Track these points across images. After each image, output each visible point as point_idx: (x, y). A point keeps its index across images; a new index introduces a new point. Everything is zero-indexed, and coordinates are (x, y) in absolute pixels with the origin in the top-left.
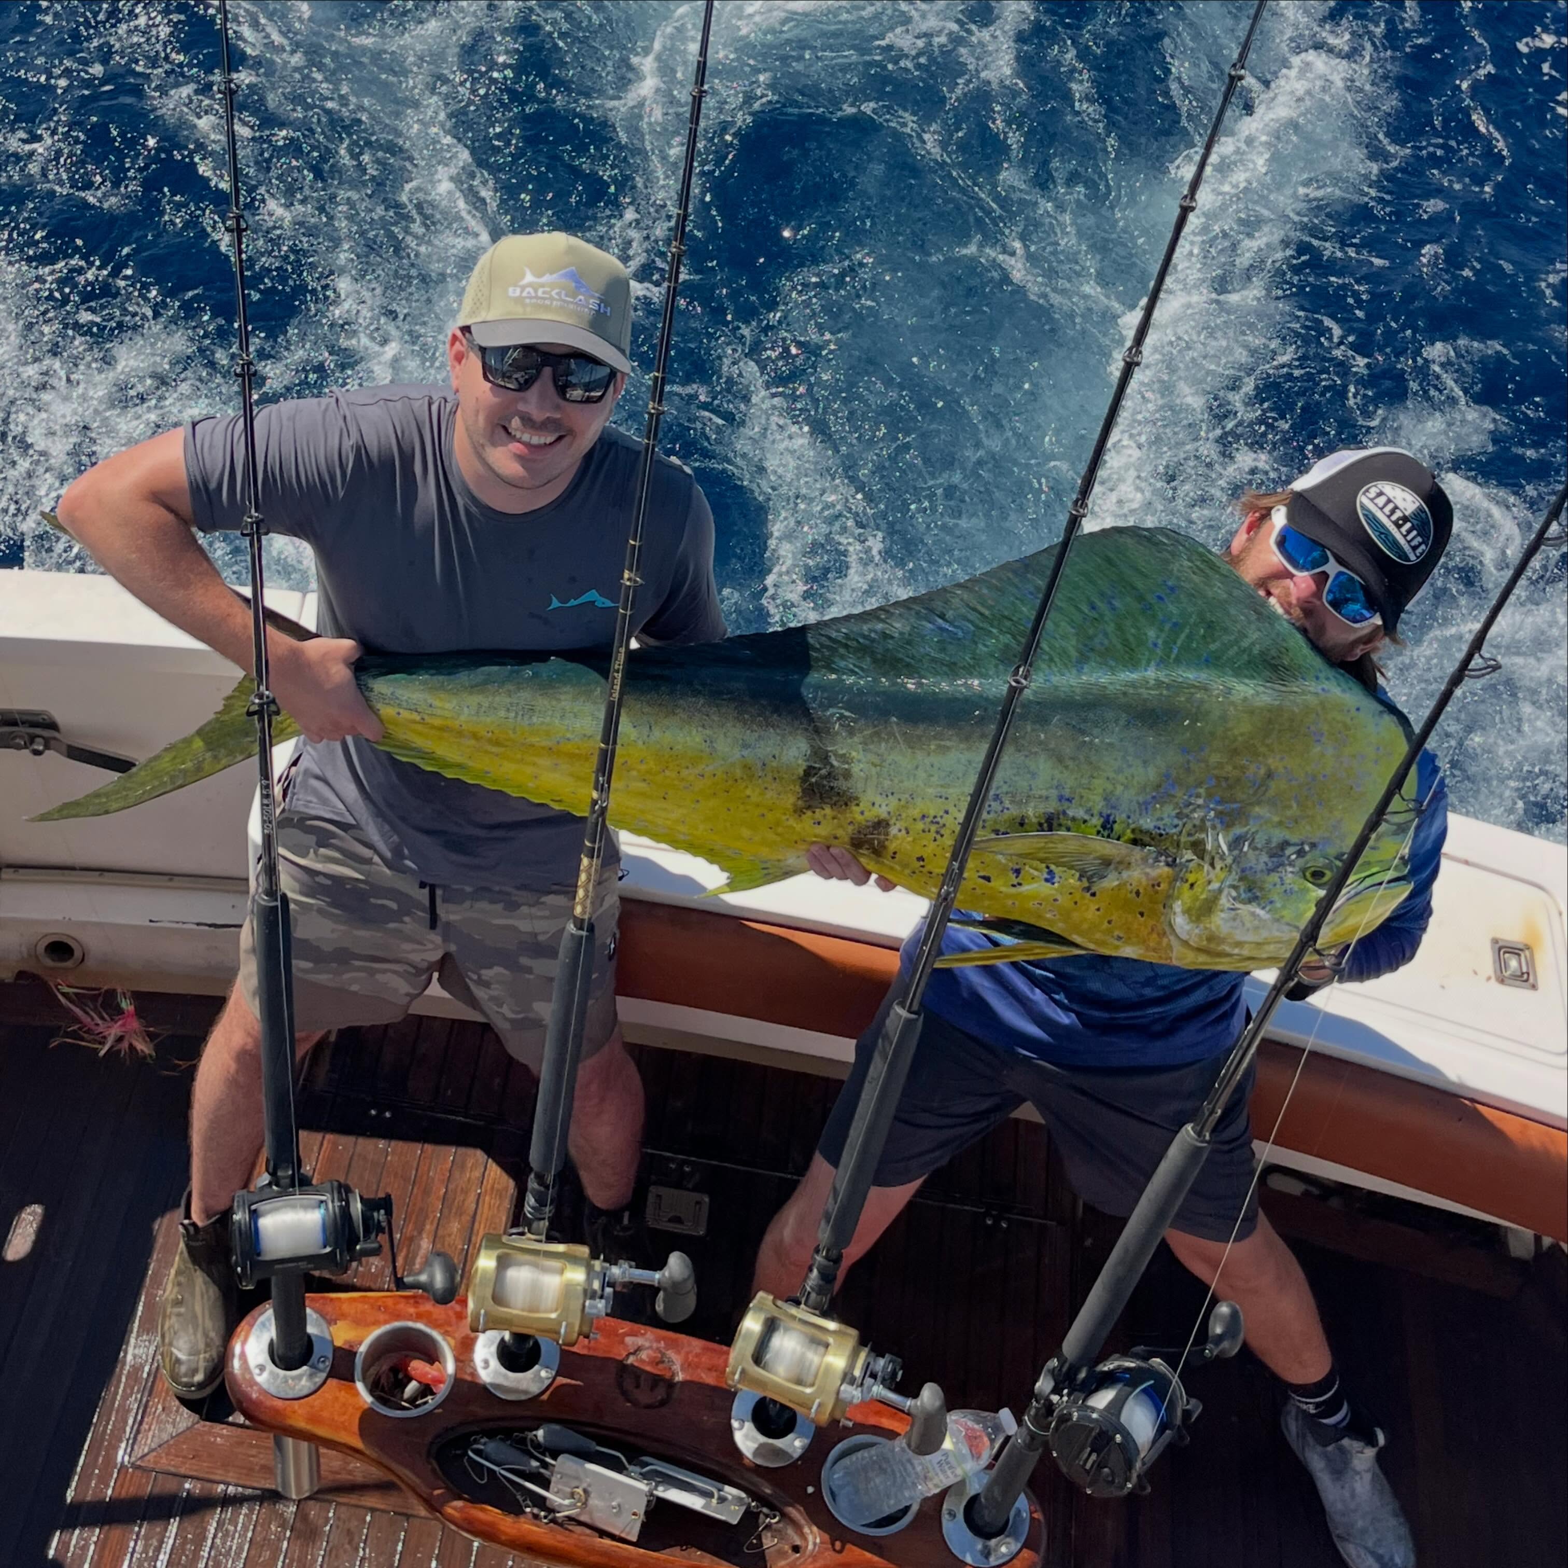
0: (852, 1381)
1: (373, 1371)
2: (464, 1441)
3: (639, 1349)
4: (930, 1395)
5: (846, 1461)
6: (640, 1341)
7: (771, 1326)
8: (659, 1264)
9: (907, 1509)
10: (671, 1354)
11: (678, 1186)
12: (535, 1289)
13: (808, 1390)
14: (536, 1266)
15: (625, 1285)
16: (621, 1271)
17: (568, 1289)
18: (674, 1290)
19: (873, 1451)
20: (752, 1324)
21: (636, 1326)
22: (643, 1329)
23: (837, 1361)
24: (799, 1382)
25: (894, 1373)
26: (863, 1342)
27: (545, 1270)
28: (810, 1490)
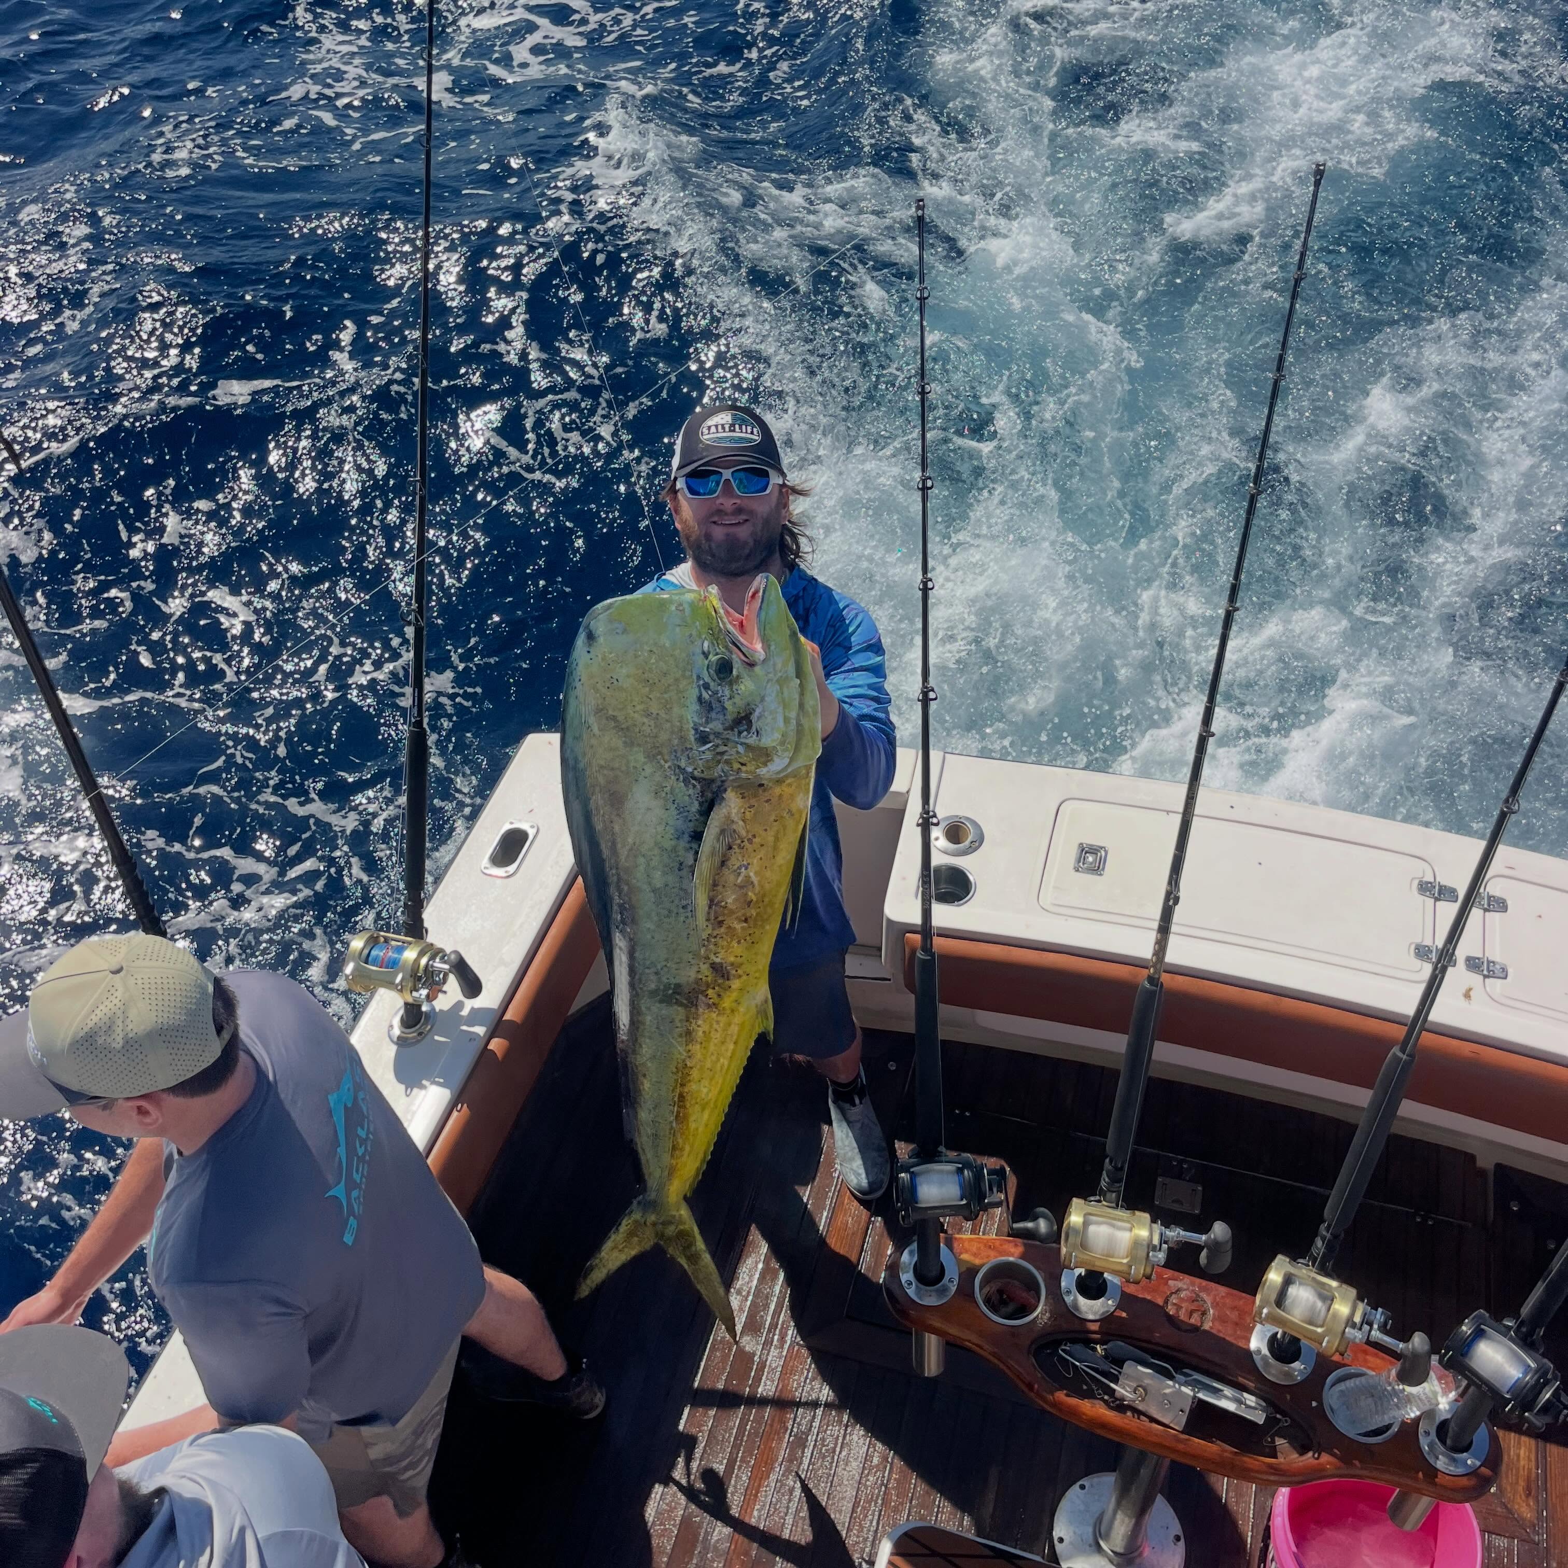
0: (1354, 1326)
1: (986, 1290)
2: (1058, 1343)
3: (1179, 1290)
4: (1419, 1341)
5: (1342, 1386)
6: (1180, 1284)
7: (1288, 1281)
8: (1206, 1230)
9: (1388, 1427)
10: (1204, 1295)
11: (1179, 1176)
12: (1111, 1240)
13: (1319, 1330)
14: (1113, 1226)
15: (1178, 1242)
16: (1177, 1234)
17: (1136, 1243)
18: (1215, 1247)
19: (1363, 1379)
20: (1274, 1276)
21: (1176, 1274)
22: (1181, 1276)
23: (1342, 1308)
24: (1311, 1323)
25: (1386, 1324)
26: (1360, 1298)
27: (1120, 1228)
28: (1314, 1404)
